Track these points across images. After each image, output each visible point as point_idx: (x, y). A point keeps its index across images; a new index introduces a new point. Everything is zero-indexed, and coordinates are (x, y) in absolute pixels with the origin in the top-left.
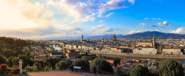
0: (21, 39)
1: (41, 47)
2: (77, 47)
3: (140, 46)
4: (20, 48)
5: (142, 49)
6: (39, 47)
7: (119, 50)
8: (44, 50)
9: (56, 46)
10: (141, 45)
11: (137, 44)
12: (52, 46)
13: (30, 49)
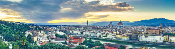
0: (24, 24)
1: (44, 32)
2: (82, 33)
3: (146, 34)
4: (23, 32)
5: (148, 36)
6: (42, 32)
7: (124, 37)
8: (47, 35)
9: (60, 31)
10: (147, 32)
11: (143, 32)
12: (56, 31)
13: (33, 34)
